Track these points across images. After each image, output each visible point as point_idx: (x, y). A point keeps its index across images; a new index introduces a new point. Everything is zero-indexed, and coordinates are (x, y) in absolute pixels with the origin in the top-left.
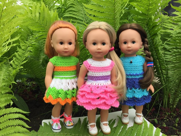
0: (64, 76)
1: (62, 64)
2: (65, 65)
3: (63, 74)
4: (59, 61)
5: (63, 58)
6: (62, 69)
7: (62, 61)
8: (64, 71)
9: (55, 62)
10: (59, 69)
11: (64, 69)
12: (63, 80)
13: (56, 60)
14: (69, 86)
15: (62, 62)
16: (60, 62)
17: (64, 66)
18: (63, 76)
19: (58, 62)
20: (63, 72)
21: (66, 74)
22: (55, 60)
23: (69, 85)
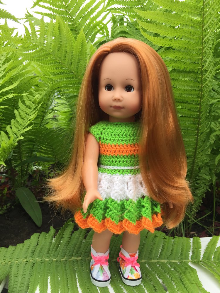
0: (119, 168)
1: (114, 140)
2: (122, 140)
3: (116, 162)
4: (108, 131)
5: (117, 124)
6: (115, 151)
7: (115, 131)
8: (120, 154)
9: (100, 133)
10: (108, 151)
11: (119, 151)
12: (116, 177)
13: (102, 129)
14: (128, 191)
15: (115, 135)
16: (110, 134)
17: (119, 143)
18: (115, 167)
19: (106, 134)
20: (116, 157)
21: (123, 161)
22: (99, 130)
23: (129, 189)
